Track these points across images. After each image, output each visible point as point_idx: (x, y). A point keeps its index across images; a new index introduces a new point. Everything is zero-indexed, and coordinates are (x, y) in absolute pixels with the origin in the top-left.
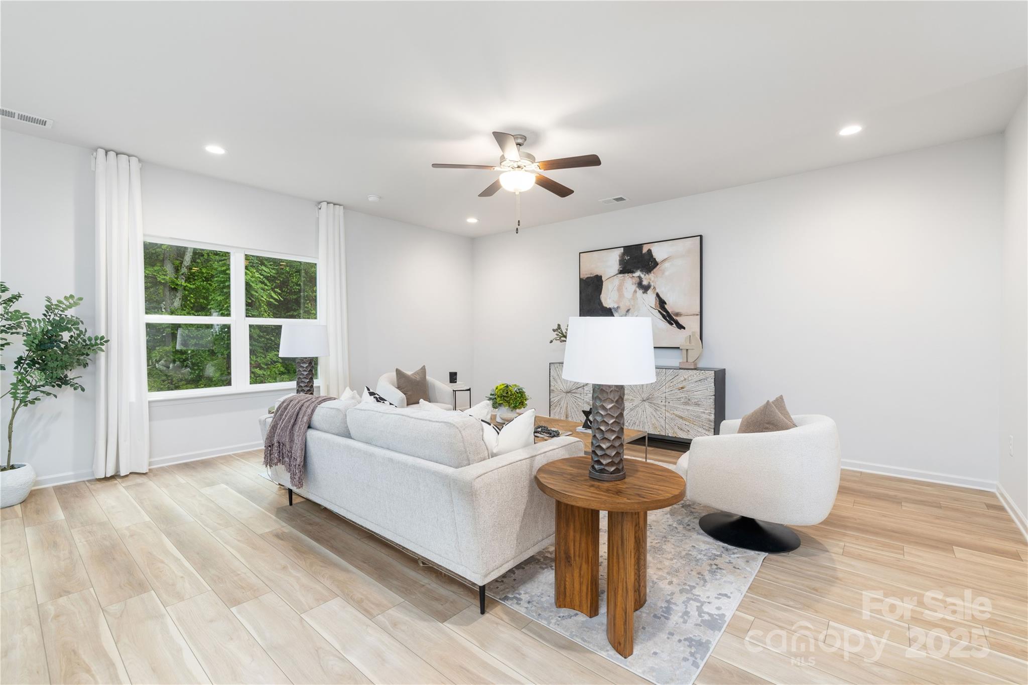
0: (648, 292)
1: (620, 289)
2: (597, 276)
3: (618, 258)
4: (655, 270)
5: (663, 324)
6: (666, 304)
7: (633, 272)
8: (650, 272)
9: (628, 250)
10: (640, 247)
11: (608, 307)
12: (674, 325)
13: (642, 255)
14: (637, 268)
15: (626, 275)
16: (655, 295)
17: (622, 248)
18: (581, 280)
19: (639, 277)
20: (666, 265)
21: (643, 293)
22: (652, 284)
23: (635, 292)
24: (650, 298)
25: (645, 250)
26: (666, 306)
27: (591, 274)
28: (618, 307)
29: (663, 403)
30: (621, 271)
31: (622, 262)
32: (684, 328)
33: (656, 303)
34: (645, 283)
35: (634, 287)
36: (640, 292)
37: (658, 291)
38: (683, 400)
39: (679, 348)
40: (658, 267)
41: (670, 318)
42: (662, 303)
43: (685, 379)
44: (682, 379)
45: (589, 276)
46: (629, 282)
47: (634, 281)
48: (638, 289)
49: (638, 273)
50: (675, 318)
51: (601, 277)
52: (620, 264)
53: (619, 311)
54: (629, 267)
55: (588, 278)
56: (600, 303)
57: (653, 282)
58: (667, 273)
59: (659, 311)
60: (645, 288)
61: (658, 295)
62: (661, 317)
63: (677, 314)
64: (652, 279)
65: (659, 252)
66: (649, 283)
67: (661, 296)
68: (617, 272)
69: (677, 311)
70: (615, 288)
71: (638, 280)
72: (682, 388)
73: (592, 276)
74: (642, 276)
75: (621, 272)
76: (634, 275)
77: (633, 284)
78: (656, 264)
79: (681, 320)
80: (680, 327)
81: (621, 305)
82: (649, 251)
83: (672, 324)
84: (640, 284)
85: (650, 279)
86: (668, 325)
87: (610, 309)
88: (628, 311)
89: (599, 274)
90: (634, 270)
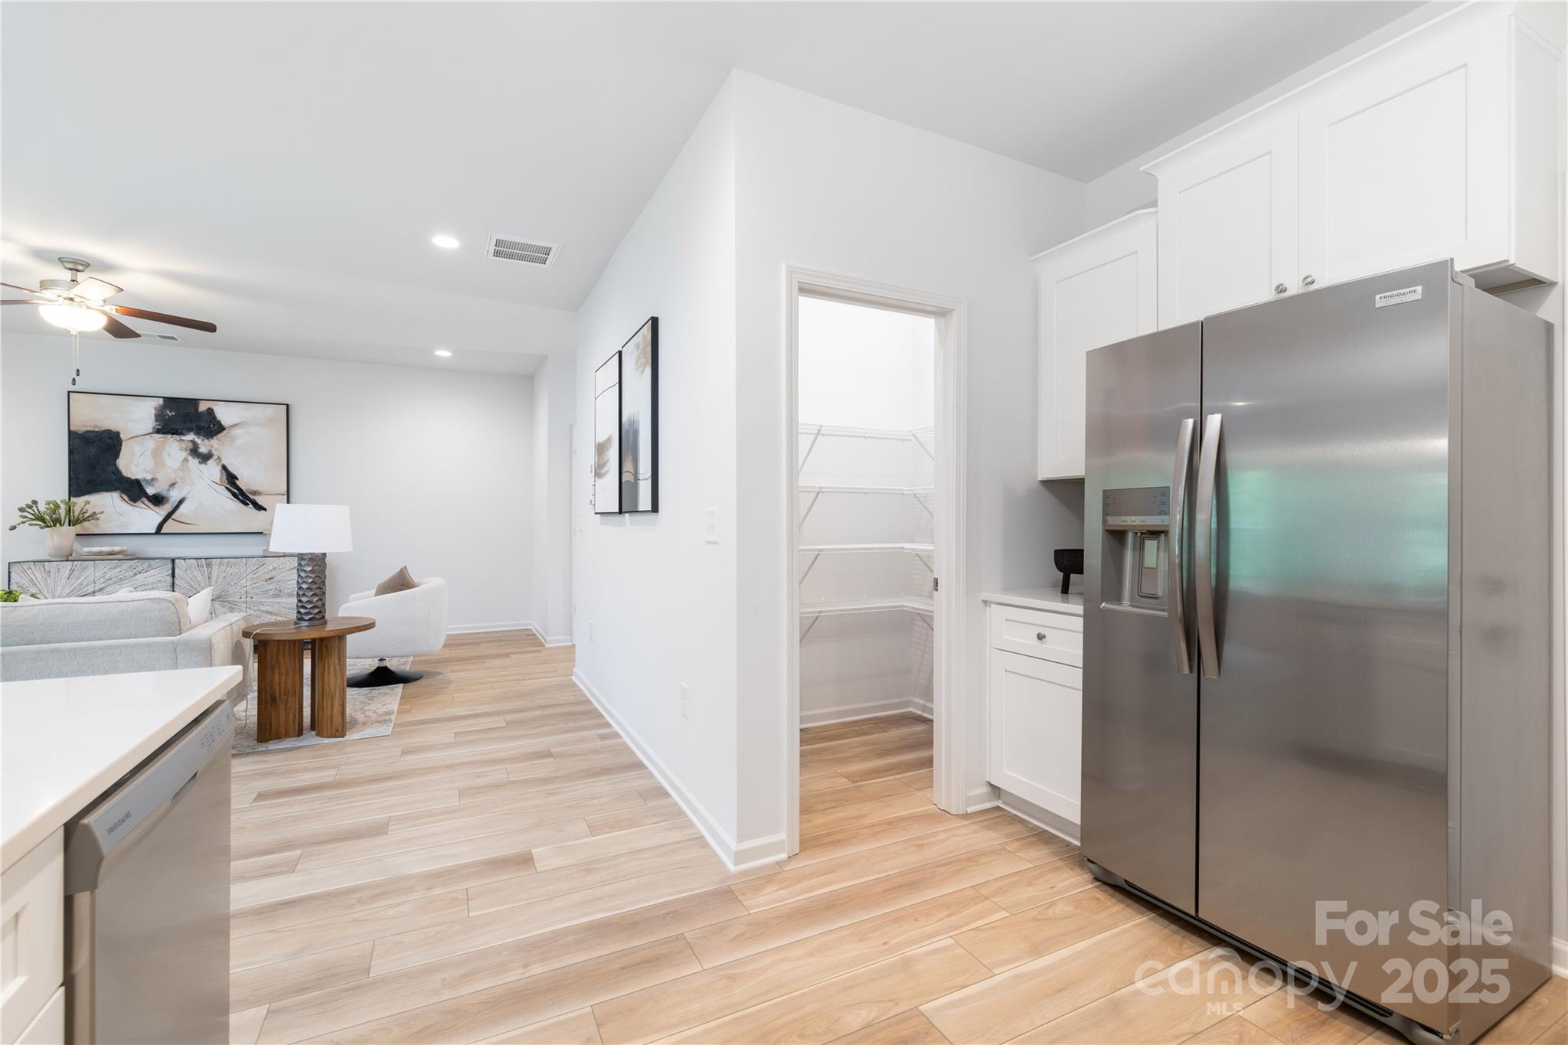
0: (208, 462)
1: (157, 453)
2: (109, 432)
3: (153, 412)
4: (219, 436)
5: (235, 505)
6: (237, 479)
7: (182, 434)
8: (212, 437)
9: (170, 402)
10: (194, 402)
11: (133, 478)
12: (251, 506)
13: (198, 414)
14: (190, 430)
15: (169, 436)
16: (219, 468)
17: (161, 400)
18: (73, 435)
19: (193, 442)
20: (237, 431)
21: (201, 463)
22: (215, 453)
23: (186, 460)
24: (212, 470)
25: (203, 407)
26: (237, 482)
27: (96, 427)
28: (153, 480)
29: (243, 599)
30: (158, 429)
31: (159, 416)
32: (265, 510)
33: (221, 477)
34: (203, 450)
35: (184, 454)
36: (194, 462)
37: (224, 462)
38: (271, 593)
39: (261, 533)
40: (224, 432)
41: (243, 497)
42: (231, 479)
43: (275, 568)
44: (271, 568)
45: (91, 429)
46: (175, 448)
47: (183, 445)
48: (190, 458)
49: (191, 437)
50: (251, 497)
51: (118, 434)
52: (156, 420)
53: (156, 484)
54: (173, 427)
55: (88, 432)
56: (118, 472)
57: (216, 450)
58: (239, 442)
59: (227, 488)
60: (205, 458)
61: (224, 468)
62: (229, 495)
63: (255, 493)
64: (216, 446)
65: (225, 414)
66: (210, 451)
67: (230, 469)
68: (151, 431)
69: (255, 488)
70: (148, 452)
71: (191, 446)
72: (271, 579)
73: (97, 430)
74: (198, 441)
75: (158, 431)
76: (183, 438)
77: (181, 450)
78: (221, 428)
79: (260, 500)
80: (259, 508)
81: (159, 477)
82: (210, 412)
83: (247, 504)
84: (194, 451)
85: (212, 446)
86: (241, 505)
87: (138, 481)
88: (173, 485)
89: (114, 427)
90: (184, 432)
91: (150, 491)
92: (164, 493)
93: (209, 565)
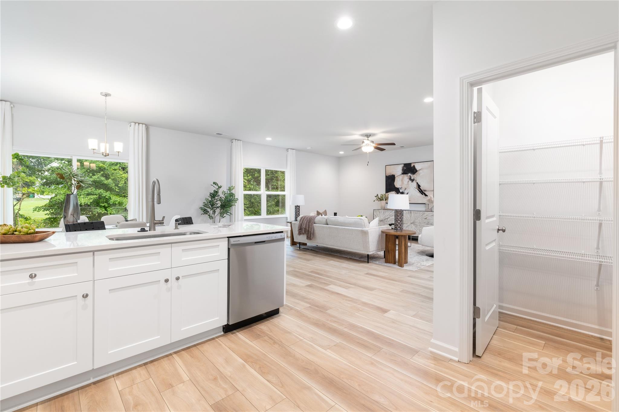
0: (414, 182)
1: (402, 180)
3: (401, 168)
4: (416, 173)
5: (419, 194)
7: (407, 174)
8: (414, 174)
9: (405, 165)
10: (410, 164)
11: (397, 187)
12: (424, 195)
13: (411, 168)
14: (409, 172)
15: (405, 175)
16: (416, 183)
17: (403, 165)
18: (386, 176)
19: (410, 176)
20: (421, 171)
21: (412, 182)
22: (415, 179)
23: (408, 181)
24: (414, 184)
25: (412, 165)
26: (420, 188)
27: (390, 174)
28: (401, 188)
29: (419, 224)
31: (403, 170)
32: (428, 196)
33: (417, 186)
34: (412, 178)
35: (408, 180)
36: (410, 182)
37: (417, 181)
38: (426, 223)
39: (425, 203)
40: (417, 172)
41: (422, 192)
42: (419, 186)
43: (427, 215)
44: (426, 215)
45: (389, 175)
46: (406, 178)
47: (408, 177)
48: (409, 181)
49: (409, 174)
51: (394, 175)
52: (402, 171)
53: (402, 189)
54: (406, 172)
55: (389, 176)
56: (394, 186)
58: (421, 175)
59: (418, 189)
60: (412, 180)
61: (417, 183)
62: (418, 191)
63: (425, 191)
64: (415, 177)
65: (418, 167)
66: (414, 178)
67: (419, 183)
68: (401, 174)
69: (425, 189)
70: (400, 180)
71: (410, 177)
72: (426, 218)
74: (411, 175)
75: (403, 174)
76: (408, 175)
78: (417, 171)
79: (426, 193)
80: (426, 195)
81: (402, 187)
82: (414, 166)
83: (423, 194)
84: (410, 179)
85: (414, 177)
86: (421, 194)
87: (398, 188)
88: (405, 189)
89: (394, 174)
90: (408, 173)
91: (401, 191)
92: (404, 191)
93: (411, 213)
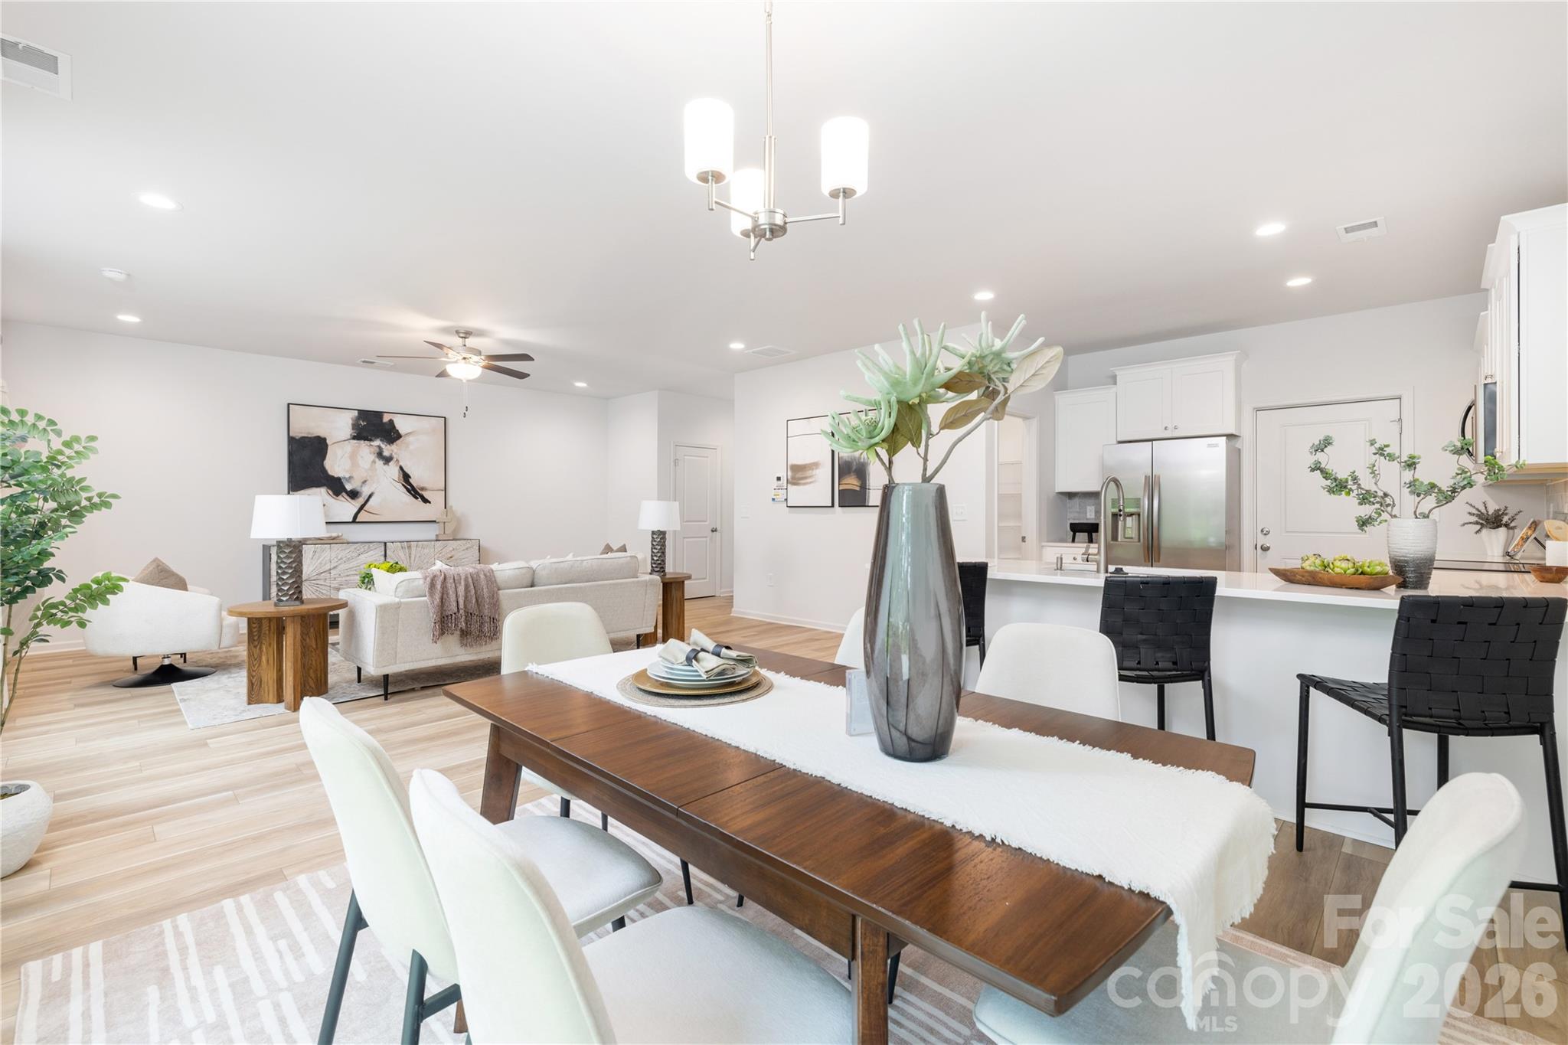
0: (390, 464)
1: (353, 457)
2: (318, 438)
3: (350, 422)
4: (398, 442)
5: (408, 498)
6: (410, 477)
7: (371, 440)
8: (393, 443)
9: (363, 414)
10: (380, 414)
11: (336, 476)
12: (420, 499)
13: (382, 424)
14: (377, 437)
15: (362, 442)
16: (398, 468)
17: (356, 412)
18: (291, 440)
19: (379, 447)
20: (411, 439)
21: (384, 464)
22: (395, 456)
23: (374, 462)
24: (393, 470)
25: (386, 419)
26: (410, 480)
27: (309, 433)
28: (350, 478)
30: (355, 436)
31: (355, 426)
32: (430, 502)
33: (399, 476)
34: (386, 453)
35: (373, 457)
36: (380, 463)
37: (401, 464)
39: (435, 521)
40: (401, 439)
41: (415, 492)
42: (406, 477)
45: (306, 435)
46: (366, 451)
47: (372, 450)
48: (377, 460)
49: (377, 442)
50: (420, 492)
51: (325, 439)
52: (353, 429)
53: (352, 482)
54: (365, 434)
55: (303, 438)
56: (324, 471)
57: (396, 454)
58: (411, 447)
59: (403, 485)
60: (387, 460)
61: (401, 468)
62: (405, 490)
63: (423, 489)
64: (395, 451)
65: (402, 425)
66: (391, 454)
67: (405, 469)
68: (349, 437)
69: (422, 486)
70: (347, 455)
71: (377, 450)
73: (310, 436)
74: (383, 446)
75: (354, 438)
76: (372, 443)
77: (371, 453)
78: (399, 436)
79: (426, 494)
80: (426, 501)
81: (355, 475)
82: (391, 422)
83: (417, 498)
84: (380, 455)
85: (393, 451)
86: (414, 499)
87: (339, 479)
88: (365, 482)
89: (322, 435)
90: (373, 438)
91: (349, 487)
92: (358, 489)
